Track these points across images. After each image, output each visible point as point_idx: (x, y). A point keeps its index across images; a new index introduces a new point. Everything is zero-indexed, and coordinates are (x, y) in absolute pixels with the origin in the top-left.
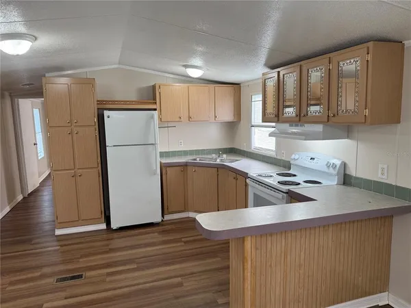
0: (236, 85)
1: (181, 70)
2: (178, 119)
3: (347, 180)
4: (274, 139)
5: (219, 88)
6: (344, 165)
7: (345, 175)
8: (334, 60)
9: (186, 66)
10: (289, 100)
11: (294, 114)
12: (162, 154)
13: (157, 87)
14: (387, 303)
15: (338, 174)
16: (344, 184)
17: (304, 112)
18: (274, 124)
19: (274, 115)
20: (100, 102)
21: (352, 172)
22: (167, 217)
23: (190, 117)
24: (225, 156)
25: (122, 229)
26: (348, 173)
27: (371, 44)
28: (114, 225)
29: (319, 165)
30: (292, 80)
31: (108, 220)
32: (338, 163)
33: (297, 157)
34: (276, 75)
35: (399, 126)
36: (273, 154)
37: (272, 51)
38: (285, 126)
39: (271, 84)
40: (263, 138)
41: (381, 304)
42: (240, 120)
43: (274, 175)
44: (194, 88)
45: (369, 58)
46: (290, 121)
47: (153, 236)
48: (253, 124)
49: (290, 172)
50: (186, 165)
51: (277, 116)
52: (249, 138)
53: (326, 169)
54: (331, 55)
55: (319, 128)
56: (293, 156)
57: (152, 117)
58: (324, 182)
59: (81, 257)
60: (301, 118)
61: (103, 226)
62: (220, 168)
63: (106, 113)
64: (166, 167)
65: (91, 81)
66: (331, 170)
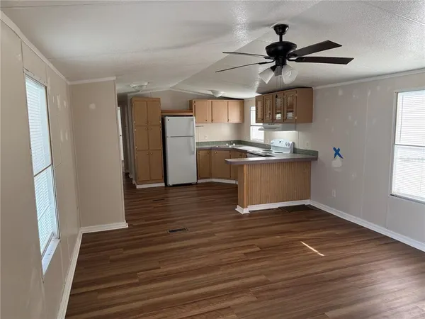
0: (241, 100)
1: (209, 92)
3: (295, 151)
4: (263, 131)
5: (231, 102)
7: (294, 148)
8: (286, 94)
12: (198, 144)
13: (193, 102)
14: (309, 204)
15: (291, 148)
16: (294, 153)
17: (274, 117)
18: (262, 124)
19: (262, 119)
20: (162, 112)
21: (297, 147)
22: (200, 181)
23: (212, 120)
24: (234, 144)
25: (174, 186)
27: (297, 89)
28: (170, 182)
29: (283, 144)
31: (166, 180)
32: (291, 143)
33: (273, 142)
34: (262, 98)
35: (312, 124)
36: (263, 142)
37: (259, 88)
38: (267, 125)
40: (257, 133)
41: (306, 204)
42: (244, 122)
43: (261, 151)
44: (215, 103)
45: (297, 95)
47: (193, 191)
48: (251, 124)
49: (270, 150)
50: (211, 149)
53: (285, 146)
57: (192, 120)
60: (273, 121)
61: (163, 184)
62: (232, 150)
63: (167, 118)
64: (198, 150)
65: (158, 100)
66: (288, 147)
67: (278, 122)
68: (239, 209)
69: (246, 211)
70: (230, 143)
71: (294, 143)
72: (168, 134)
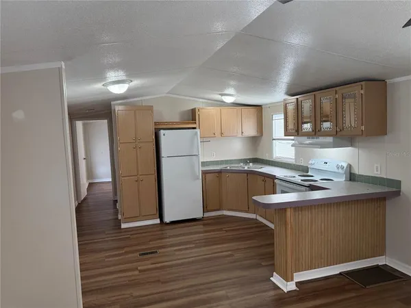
0: (258, 107)
1: (218, 97)
2: (213, 136)
3: (352, 177)
4: (294, 148)
5: (245, 110)
6: (350, 166)
7: (351, 173)
8: (340, 92)
9: (222, 95)
10: (307, 118)
11: (311, 130)
12: (204, 164)
13: (197, 110)
14: (384, 263)
15: (345, 173)
16: (350, 180)
17: (318, 128)
18: (292, 137)
19: (294, 130)
20: (156, 123)
21: (356, 171)
22: (207, 215)
23: (222, 134)
24: (251, 164)
26: (352, 172)
27: (363, 83)
28: (167, 219)
29: (331, 167)
30: (308, 104)
32: (345, 165)
33: (313, 162)
34: (295, 100)
35: (386, 137)
36: (293, 162)
38: (304, 139)
39: (291, 108)
40: (283, 148)
41: (380, 264)
42: (262, 135)
43: (297, 176)
44: (225, 110)
45: (363, 92)
46: (308, 135)
48: (274, 138)
49: (309, 174)
50: (220, 172)
51: (297, 131)
52: (270, 150)
53: (336, 170)
54: (337, 88)
55: (330, 139)
56: (310, 162)
57: (196, 133)
58: (335, 180)
59: (150, 241)
60: (316, 132)
62: (250, 173)
63: (162, 132)
64: (205, 173)
65: (150, 108)
66: (340, 171)
67: (326, 134)
68: (276, 279)
69: (290, 286)
70: (246, 161)
71: (350, 165)
72: (164, 153)
